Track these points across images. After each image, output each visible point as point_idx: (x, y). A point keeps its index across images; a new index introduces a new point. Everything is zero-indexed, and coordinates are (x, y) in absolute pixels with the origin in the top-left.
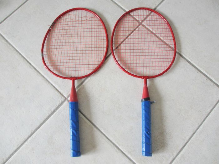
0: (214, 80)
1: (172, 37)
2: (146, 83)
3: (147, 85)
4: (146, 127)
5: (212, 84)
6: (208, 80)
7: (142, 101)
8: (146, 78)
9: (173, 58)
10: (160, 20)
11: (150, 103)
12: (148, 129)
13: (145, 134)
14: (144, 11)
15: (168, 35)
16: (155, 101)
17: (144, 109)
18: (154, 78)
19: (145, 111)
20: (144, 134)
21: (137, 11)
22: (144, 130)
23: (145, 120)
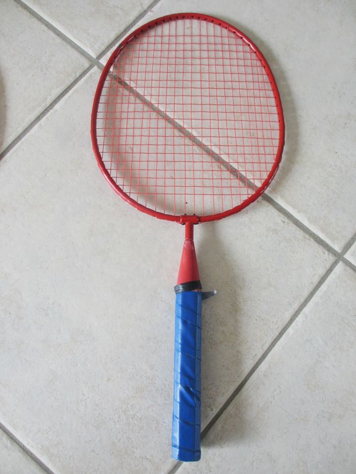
0: (306, 223)
1: (274, 100)
2: (190, 235)
3: (192, 243)
4: (184, 372)
5: (300, 234)
6: (288, 223)
7: (177, 291)
8: (190, 221)
9: (274, 161)
10: (240, 48)
11: (199, 298)
12: (190, 378)
13: (181, 393)
14: (195, 22)
15: (262, 93)
16: (215, 292)
17: (180, 315)
18: (216, 221)
19: (184, 323)
20: (178, 393)
21: (173, 23)
22: (179, 381)
23: (184, 351)
